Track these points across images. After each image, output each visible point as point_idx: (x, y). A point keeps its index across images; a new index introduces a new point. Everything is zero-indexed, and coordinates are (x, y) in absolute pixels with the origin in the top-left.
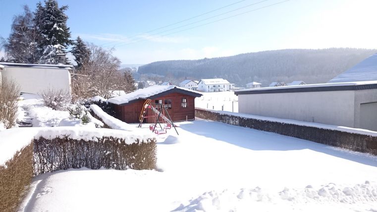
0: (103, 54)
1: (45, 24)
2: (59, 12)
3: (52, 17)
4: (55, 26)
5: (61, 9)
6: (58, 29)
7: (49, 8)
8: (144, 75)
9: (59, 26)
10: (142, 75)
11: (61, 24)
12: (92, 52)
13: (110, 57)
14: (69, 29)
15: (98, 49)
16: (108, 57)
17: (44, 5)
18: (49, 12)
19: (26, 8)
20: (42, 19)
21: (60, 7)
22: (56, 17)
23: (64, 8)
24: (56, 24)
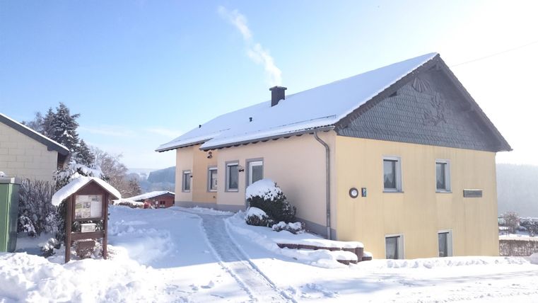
0: (109, 160)
1: (55, 130)
2: (71, 120)
3: (63, 124)
4: (65, 133)
5: (73, 117)
6: (68, 136)
7: (61, 115)
8: (158, 184)
9: (69, 133)
10: (154, 184)
11: (71, 131)
12: (96, 157)
13: (116, 164)
14: (77, 135)
15: (103, 154)
16: (113, 163)
17: (55, 112)
18: (60, 119)
19: (38, 115)
20: (52, 125)
21: (71, 114)
22: (67, 124)
23: (76, 116)
24: (66, 131)
